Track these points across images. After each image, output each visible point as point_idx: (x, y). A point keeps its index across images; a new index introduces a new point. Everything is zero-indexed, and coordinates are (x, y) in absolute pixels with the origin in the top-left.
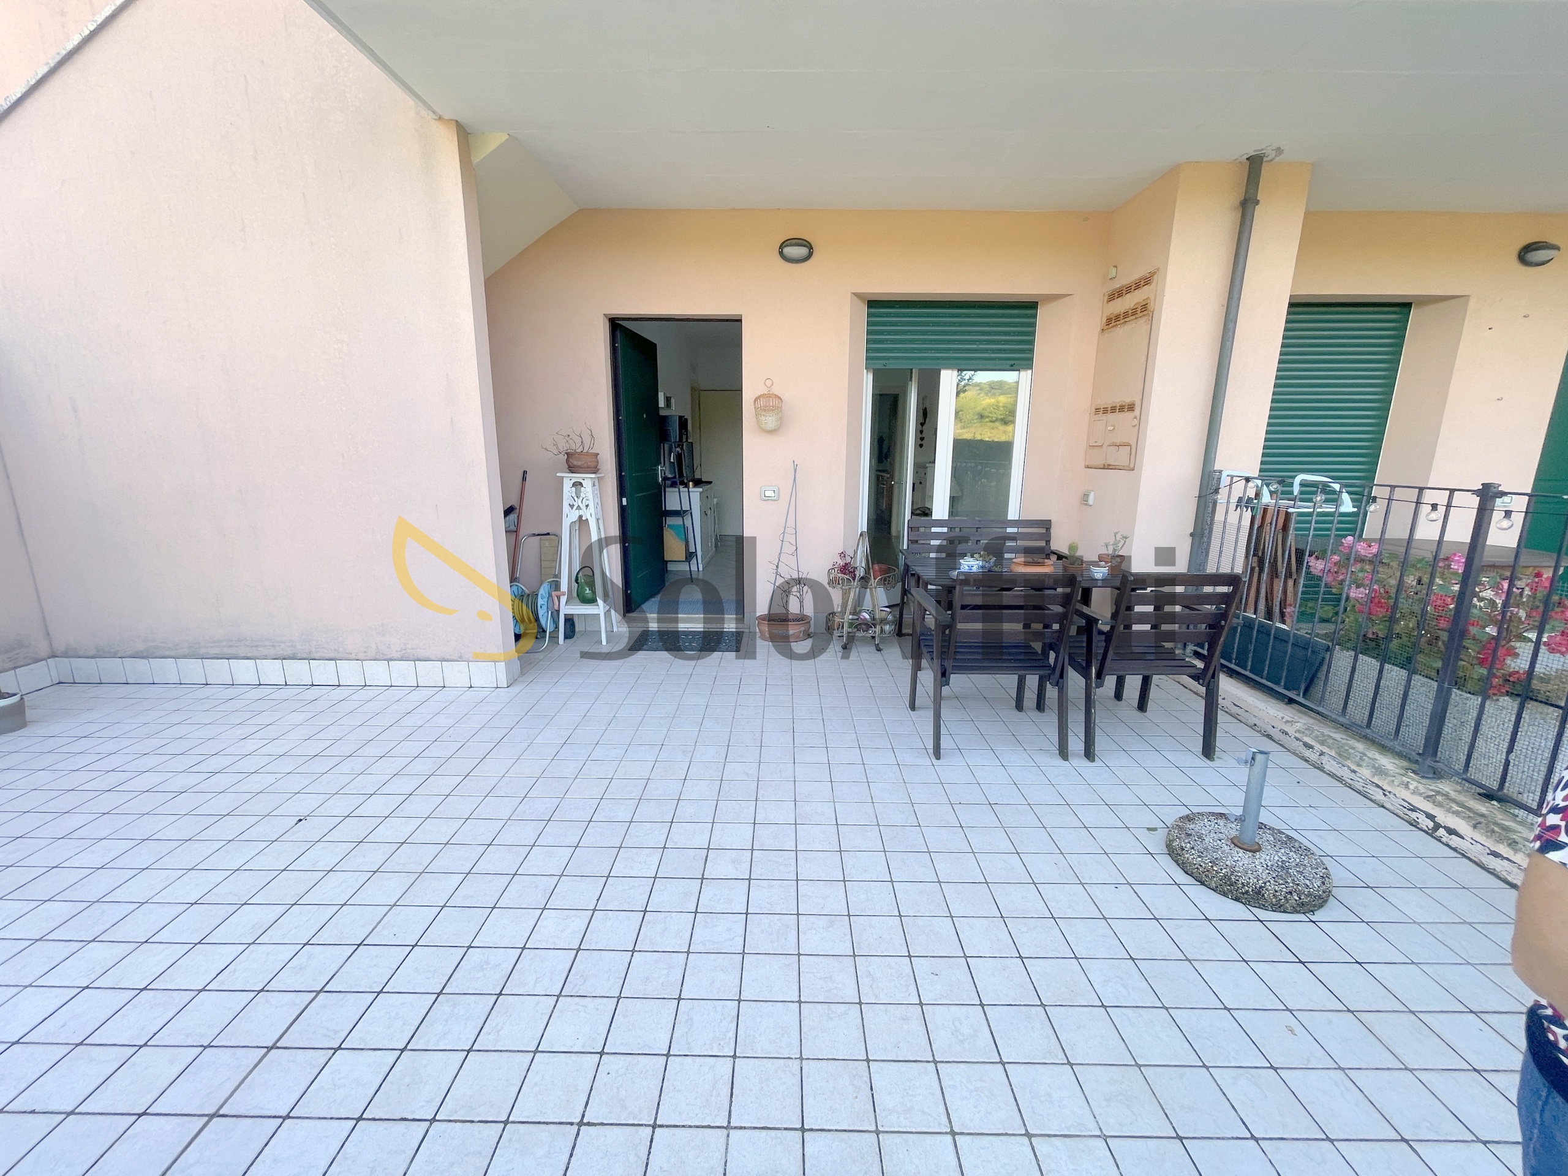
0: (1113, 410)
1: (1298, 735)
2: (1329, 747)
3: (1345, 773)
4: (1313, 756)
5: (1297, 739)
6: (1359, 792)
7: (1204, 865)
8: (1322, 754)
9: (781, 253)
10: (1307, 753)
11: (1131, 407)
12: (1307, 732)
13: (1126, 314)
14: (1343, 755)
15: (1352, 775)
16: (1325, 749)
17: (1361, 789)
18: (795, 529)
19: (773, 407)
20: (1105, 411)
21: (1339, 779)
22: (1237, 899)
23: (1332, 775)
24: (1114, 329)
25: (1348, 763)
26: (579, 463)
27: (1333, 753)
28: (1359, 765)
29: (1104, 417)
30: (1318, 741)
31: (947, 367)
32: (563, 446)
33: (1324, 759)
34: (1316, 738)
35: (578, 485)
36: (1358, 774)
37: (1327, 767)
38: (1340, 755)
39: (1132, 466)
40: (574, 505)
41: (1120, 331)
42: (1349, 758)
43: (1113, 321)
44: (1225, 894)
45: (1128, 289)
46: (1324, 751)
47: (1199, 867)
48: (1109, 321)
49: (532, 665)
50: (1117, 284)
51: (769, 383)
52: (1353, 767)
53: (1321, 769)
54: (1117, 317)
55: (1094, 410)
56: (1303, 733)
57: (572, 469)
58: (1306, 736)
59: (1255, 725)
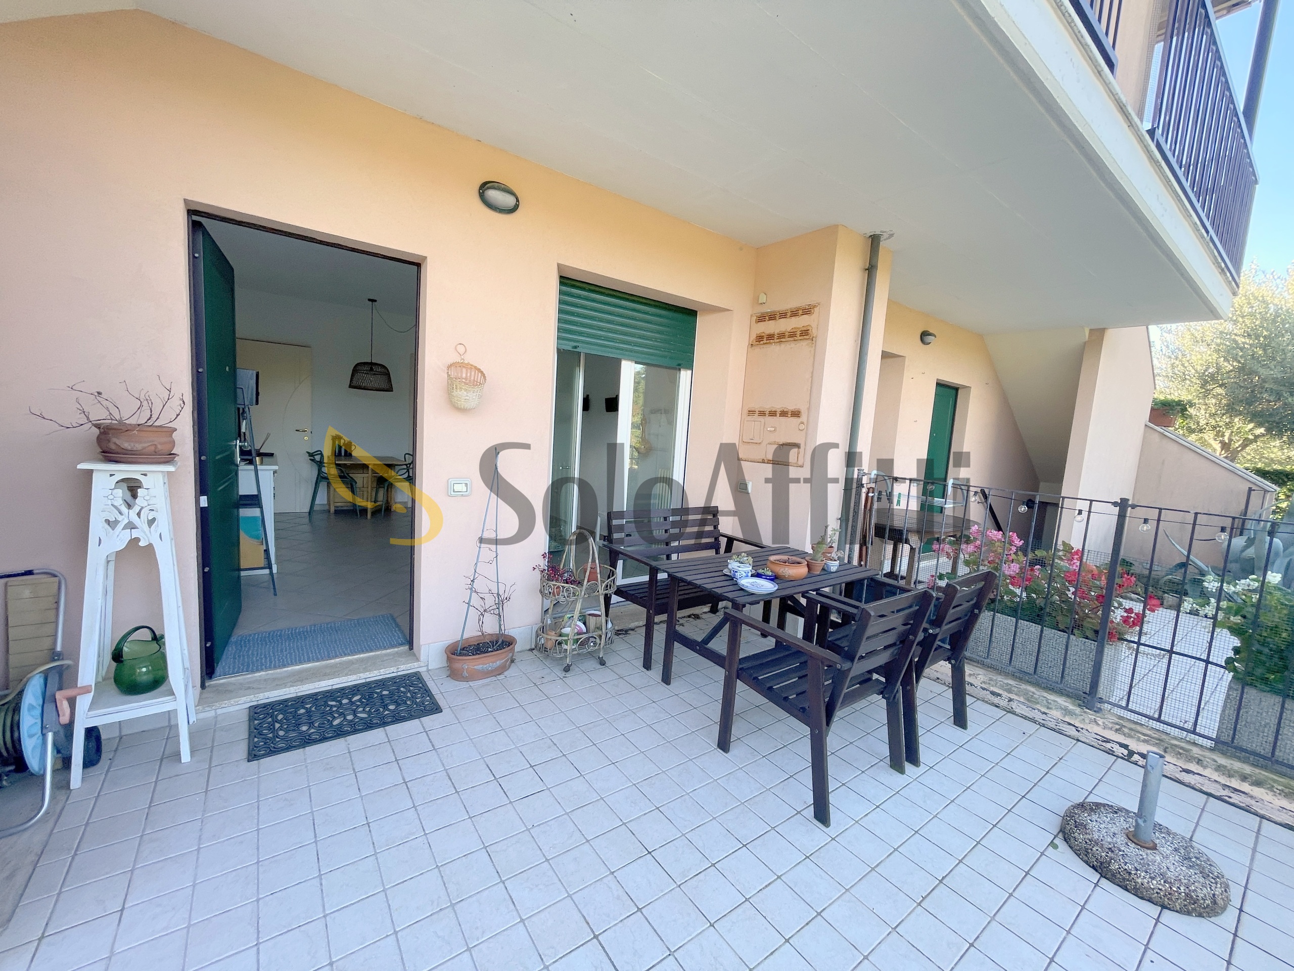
0: (773, 414)
1: (984, 686)
2: (1016, 694)
3: (1038, 717)
4: (1004, 703)
5: (984, 689)
6: (1054, 730)
8: (1010, 700)
10: (996, 700)
11: (796, 414)
12: (992, 683)
13: (782, 336)
14: (1030, 700)
15: (1044, 716)
16: (1013, 696)
17: (1054, 727)
18: (496, 531)
19: (466, 379)
20: (762, 413)
21: (1033, 721)
23: (1025, 718)
24: (764, 346)
25: (1038, 706)
27: (1022, 699)
28: (1048, 708)
29: (762, 419)
30: (1005, 690)
31: (625, 359)
33: (1014, 705)
34: (1002, 687)
35: (133, 487)
36: (1049, 715)
37: (1018, 711)
38: (1028, 700)
39: (800, 463)
40: (116, 522)
41: (774, 349)
42: (1038, 703)
45: (783, 315)
46: (1012, 698)
48: (760, 338)
50: (767, 309)
51: (461, 349)
52: (1043, 710)
53: (1014, 713)
54: (770, 337)
55: (746, 412)
56: (989, 684)
57: (109, 455)
58: (992, 686)
59: (938, 678)
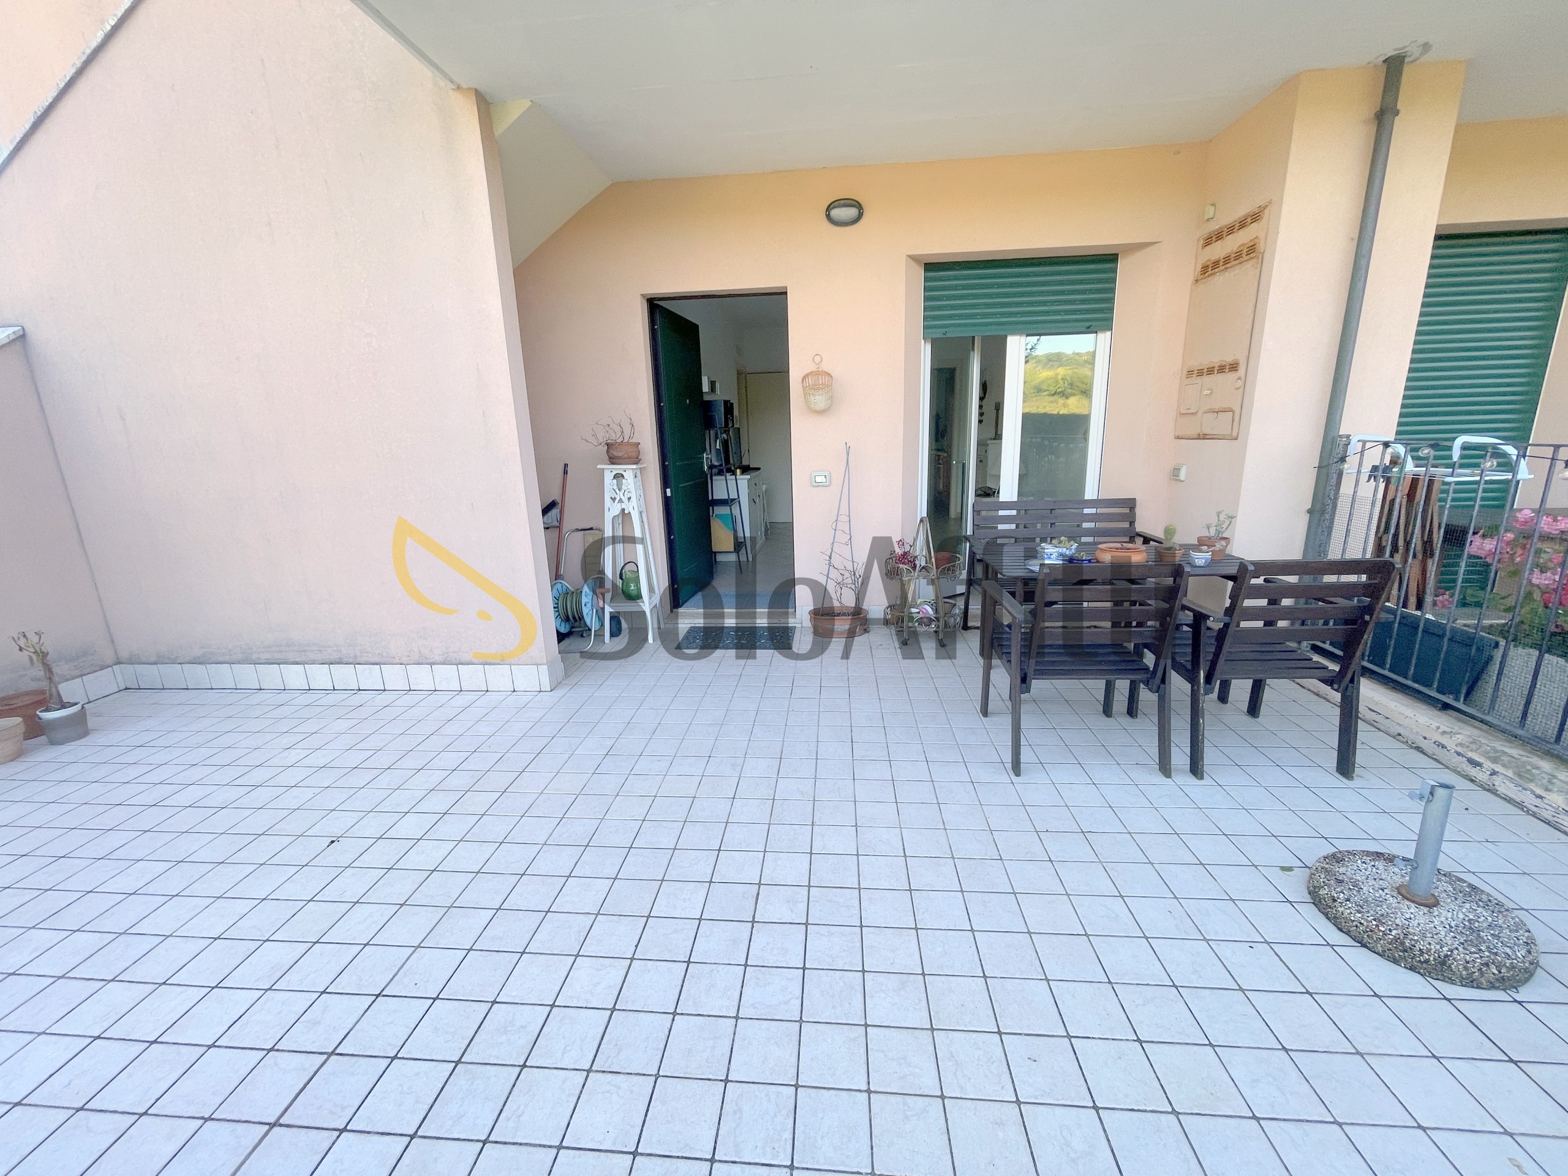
0: (1210, 371)
1: (1459, 749)
2: (1504, 766)
3: (1529, 800)
4: (1481, 776)
5: (1459, 754)
6: (1548, 823)
7: (1365, 923)
8: (1494, 773)
9: (828, 217)
10: (1473, 772)
11: (1234, 367)
12: (1474, 747)
13: (1227, 260)
14: (1523, 776)
15: (1538, 802)
16: (1498, 768)
17: (1551, 818)
18: (849, 516)
19: (822, 384)
20: (1200, 373)
21: (1520, 806)
22: (1412, 969)
23: (1509, 800)
24: (1209, 279)
25: (1532, 786)
26: (620, 454)
27: (1510, 774)
28: (1547, 790)
29: (1199, 380)
30: (1489, 758)
31: (1014, 333)
32: (602, 436)
33: (1497, 781)
34: (1485, 754)
35: (618, 477)
36: (1545, 801)
37: (1501, 790)
38: (1520, 776)
39: (1235, 434)
40: (615, 498)
41: (1220, 280)
42: (1532, 781)
43: (1209, 269)
44: (1395, 961)
45: (1231, 230)
46: (1497, 770)
47: (1359, 925)
48: (1205, 269)
49: (577, 666)
50: (1215, 226)
51: (818, 359)
52: (1539, 791)
53: (1492, 791)
54: (1216, 264)
55: (1185, 372)
56: (1468, 747)
57: (613, 460)
58: (1471, 751)
59: (1399, 735)
